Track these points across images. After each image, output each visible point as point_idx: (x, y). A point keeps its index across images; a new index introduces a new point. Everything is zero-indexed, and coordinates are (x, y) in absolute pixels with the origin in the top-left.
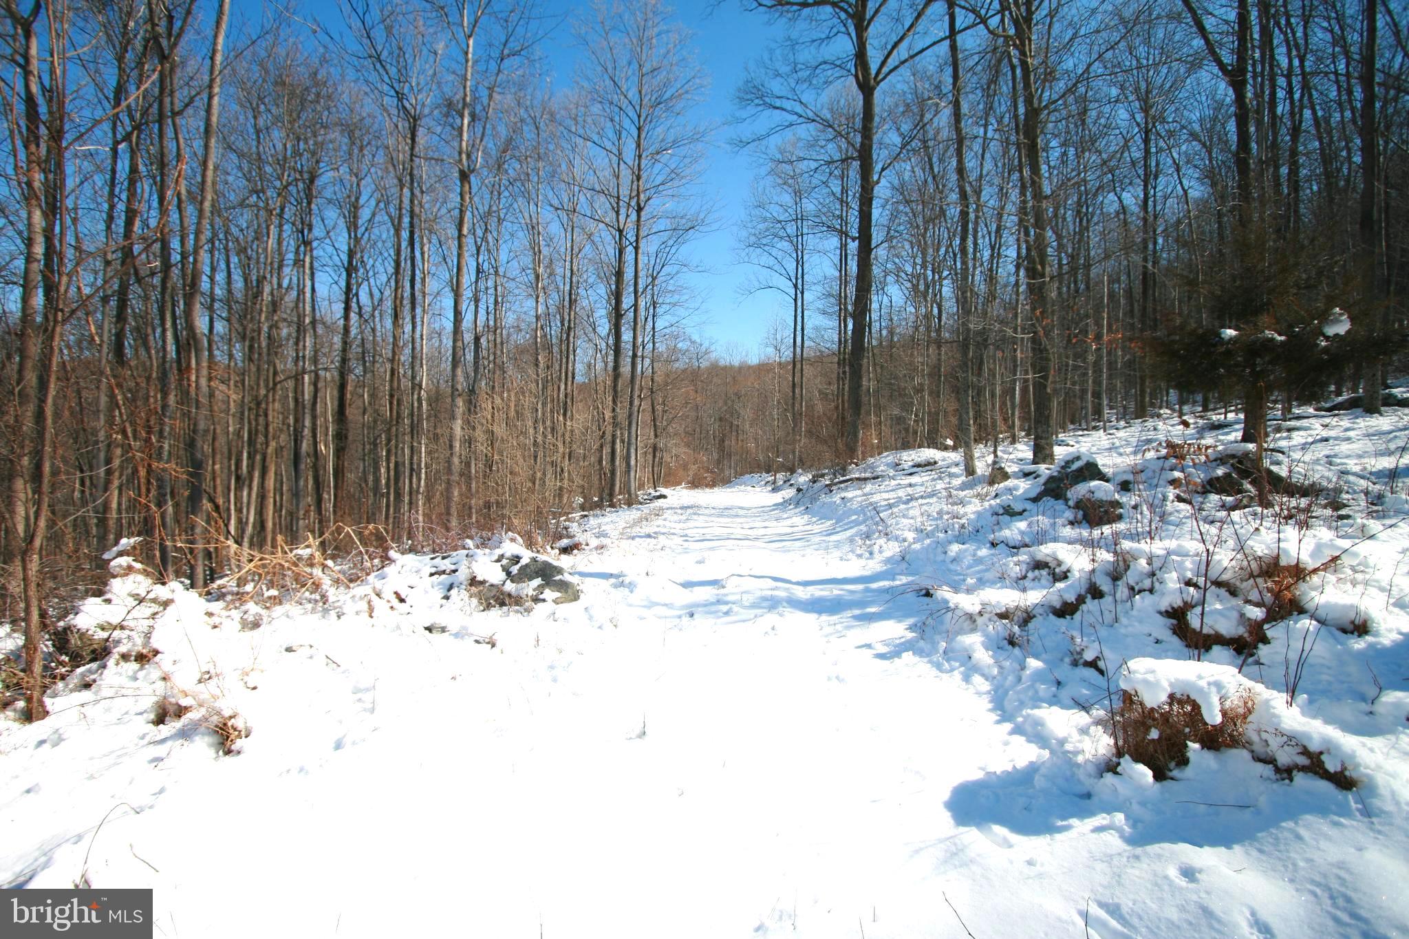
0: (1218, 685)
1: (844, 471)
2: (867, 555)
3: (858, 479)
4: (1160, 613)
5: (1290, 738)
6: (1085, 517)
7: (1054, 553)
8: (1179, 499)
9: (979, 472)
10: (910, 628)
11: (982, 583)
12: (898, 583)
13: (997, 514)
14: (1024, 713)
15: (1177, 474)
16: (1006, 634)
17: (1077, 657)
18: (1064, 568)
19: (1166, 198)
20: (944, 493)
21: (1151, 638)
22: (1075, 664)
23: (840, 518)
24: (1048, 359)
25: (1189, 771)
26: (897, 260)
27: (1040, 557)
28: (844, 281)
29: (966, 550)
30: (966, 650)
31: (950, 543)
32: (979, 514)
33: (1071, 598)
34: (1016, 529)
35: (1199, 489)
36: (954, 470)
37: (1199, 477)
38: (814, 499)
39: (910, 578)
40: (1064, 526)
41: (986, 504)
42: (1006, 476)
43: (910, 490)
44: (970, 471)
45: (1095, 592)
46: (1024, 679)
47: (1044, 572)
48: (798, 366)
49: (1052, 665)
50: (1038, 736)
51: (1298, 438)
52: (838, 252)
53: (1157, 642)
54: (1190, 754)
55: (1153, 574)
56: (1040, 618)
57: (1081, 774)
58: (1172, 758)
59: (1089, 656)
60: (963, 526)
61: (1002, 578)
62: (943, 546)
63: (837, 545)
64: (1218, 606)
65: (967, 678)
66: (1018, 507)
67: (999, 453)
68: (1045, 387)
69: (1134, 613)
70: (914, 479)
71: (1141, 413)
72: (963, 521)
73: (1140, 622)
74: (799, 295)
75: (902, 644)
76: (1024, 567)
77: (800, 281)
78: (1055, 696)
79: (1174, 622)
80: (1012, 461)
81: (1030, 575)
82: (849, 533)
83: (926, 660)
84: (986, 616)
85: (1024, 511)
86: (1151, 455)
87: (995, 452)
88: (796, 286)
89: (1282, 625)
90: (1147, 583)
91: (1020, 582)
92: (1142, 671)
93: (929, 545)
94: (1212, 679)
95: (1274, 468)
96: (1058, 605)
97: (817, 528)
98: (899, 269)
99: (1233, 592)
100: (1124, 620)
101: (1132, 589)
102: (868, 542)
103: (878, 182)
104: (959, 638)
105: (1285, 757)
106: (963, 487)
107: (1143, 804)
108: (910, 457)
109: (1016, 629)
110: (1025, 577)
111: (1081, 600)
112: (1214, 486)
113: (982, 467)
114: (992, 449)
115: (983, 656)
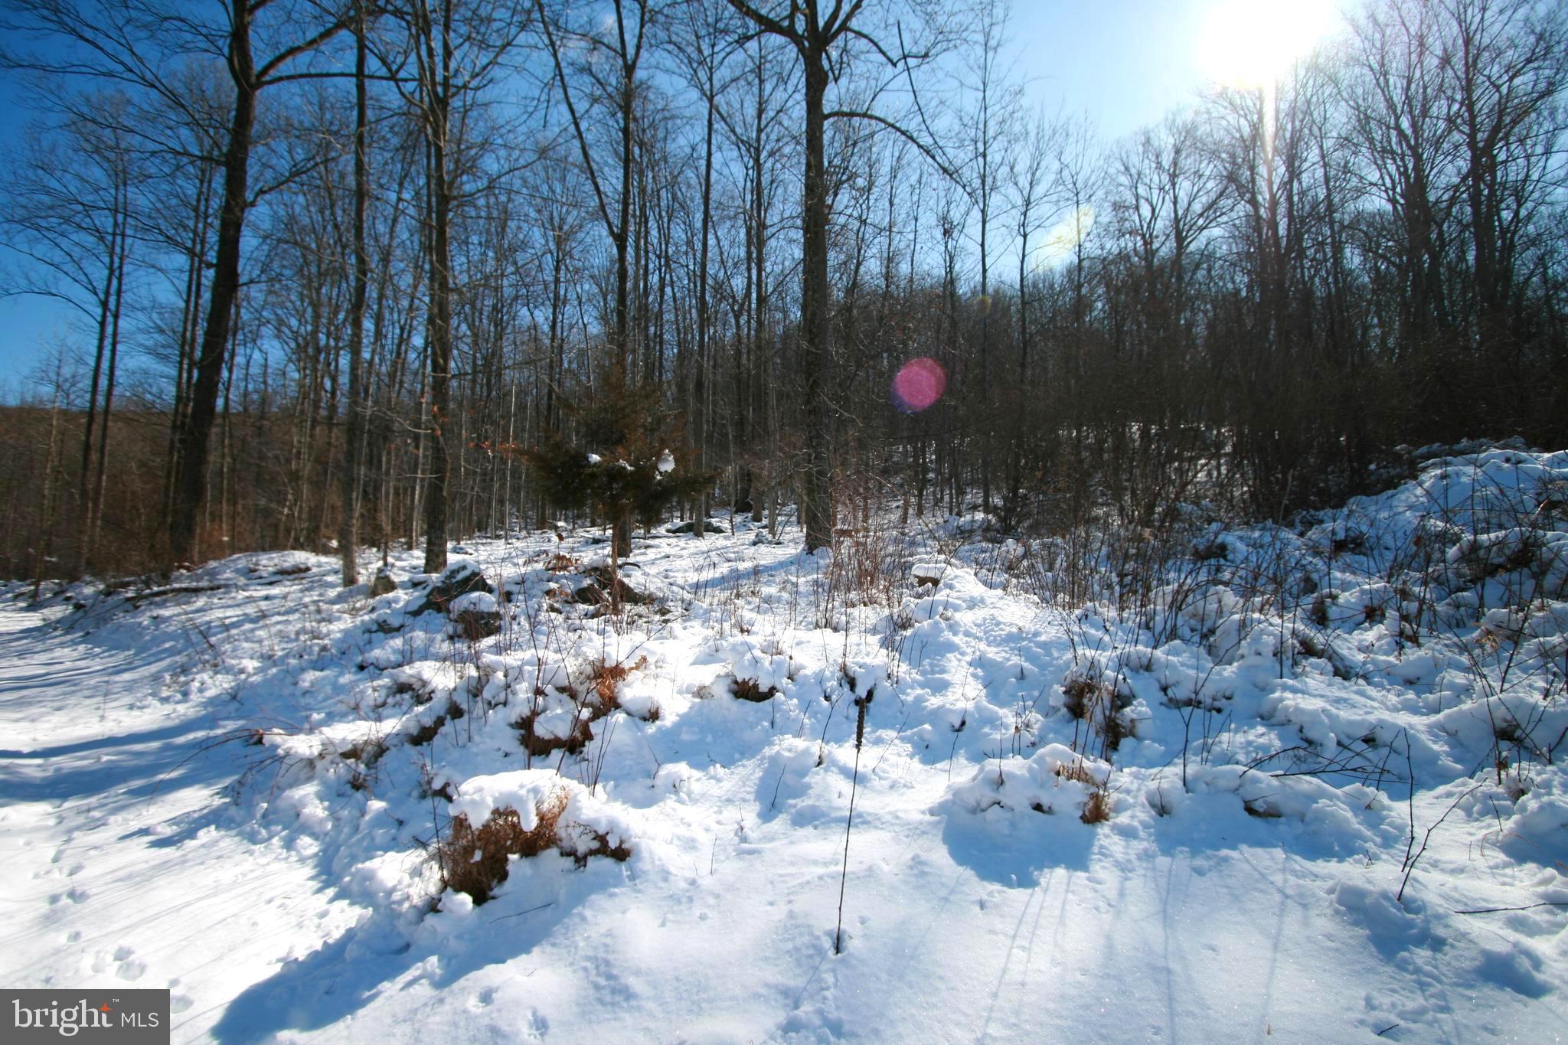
0: (535, 790)
1: (166, 577)
2: (179, 696)
3: (186, 590)
4: (511, 725)
5: (585, 826)
6: (465, 630)
7: (419, 673)
8: (552, 609)
9: (362, 580)
10: (224, 792)
11: (331, 718)
12: (219, 732)
13: (370, 631)
14: (353, 869)
15: (553, 585)
16: (350, 777)
17: (426, 787)
18: (428, 689)
19: (571, 327)
20: (312, 608)
21: (501, 753)
22: (423, 796)
23: (144, 648)
24: (445, 460)
25: (508, 885)
26: (279, 312)
27: (403, 679)
28: (189, 316)
29: (323, 678)
30: (294, 806)
31: (303, 670)
32: (346, 633)
33: (428, 722)
34: (387, 649)
35: (570, 599)
36: (330, 579)
37: (570, 587)
38: (102, 620)
39: (241, 723)
40: (443, 641)
41: (359, 619)
42: (391, 586)
43: (264, 605)
44: (350, 580)
45: (456, 712)
46: (362, 827)
47: (406, 696)
48: (99, 420)
49: (394, 803)
50: (362, 893)
51: (651, 554)
52: (186, 277)
53: (506, 755)
54: (510, 867)
55: (508, 686)
56: (393, 750)
57: (401, 925)
58: (494, 876)
59: (437, 785)
60: (324, 648)
61: (356, 708)
62: (293, 675)
63: (129, 687)
64: (559, 711)
65: (289, 844)
66: (395, 622)
67: (390, 560)
68: (441, 489)
69: (487, 729)
70: (275, 591)
71: (542, 524)
72: (326, 641)
73: (492, 737)
74: (110, 319)
75: (201, 818)
76: (383, 693)
77: (112, 300)
78: (394, 839)
79: (522, 732)
80: (403, 569)
81: (390, 700)
82: (154, 668)
83: (233, 832)
84: (329, 758)
85: (402, 626)
86: (540, 566)
87: (385, 559)
88: (104, 304)
89: (602, 720)
90: (502, 697)
91: (377, 712)
92: (471, 791)
93: (275, 675)
94: (530, 786)
95: (626, 580)
96: (415, 731)
97: (96, 665)
98: (281, 322)
99: (573, 696)
100: (476, 738)
101: (490, 703)
102: (182, 679)
103: (253, 204)
104: (288, 793)
105: (584, 845)
106: (339, 599)
107: (459, 937)
108: (268, 562)
109: (362, 767)
110: (384, 704)
111: (440, 722)
112: (583, 595)
113: (365, 575)
114: (381, 555)
115: (316, 811)
